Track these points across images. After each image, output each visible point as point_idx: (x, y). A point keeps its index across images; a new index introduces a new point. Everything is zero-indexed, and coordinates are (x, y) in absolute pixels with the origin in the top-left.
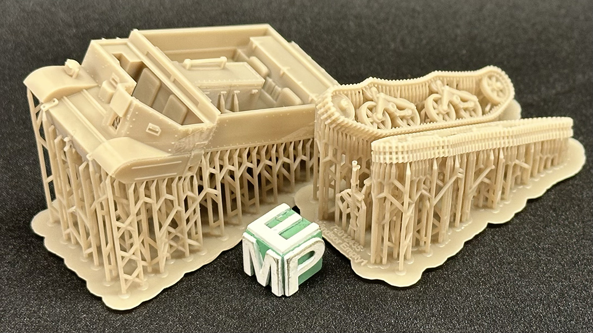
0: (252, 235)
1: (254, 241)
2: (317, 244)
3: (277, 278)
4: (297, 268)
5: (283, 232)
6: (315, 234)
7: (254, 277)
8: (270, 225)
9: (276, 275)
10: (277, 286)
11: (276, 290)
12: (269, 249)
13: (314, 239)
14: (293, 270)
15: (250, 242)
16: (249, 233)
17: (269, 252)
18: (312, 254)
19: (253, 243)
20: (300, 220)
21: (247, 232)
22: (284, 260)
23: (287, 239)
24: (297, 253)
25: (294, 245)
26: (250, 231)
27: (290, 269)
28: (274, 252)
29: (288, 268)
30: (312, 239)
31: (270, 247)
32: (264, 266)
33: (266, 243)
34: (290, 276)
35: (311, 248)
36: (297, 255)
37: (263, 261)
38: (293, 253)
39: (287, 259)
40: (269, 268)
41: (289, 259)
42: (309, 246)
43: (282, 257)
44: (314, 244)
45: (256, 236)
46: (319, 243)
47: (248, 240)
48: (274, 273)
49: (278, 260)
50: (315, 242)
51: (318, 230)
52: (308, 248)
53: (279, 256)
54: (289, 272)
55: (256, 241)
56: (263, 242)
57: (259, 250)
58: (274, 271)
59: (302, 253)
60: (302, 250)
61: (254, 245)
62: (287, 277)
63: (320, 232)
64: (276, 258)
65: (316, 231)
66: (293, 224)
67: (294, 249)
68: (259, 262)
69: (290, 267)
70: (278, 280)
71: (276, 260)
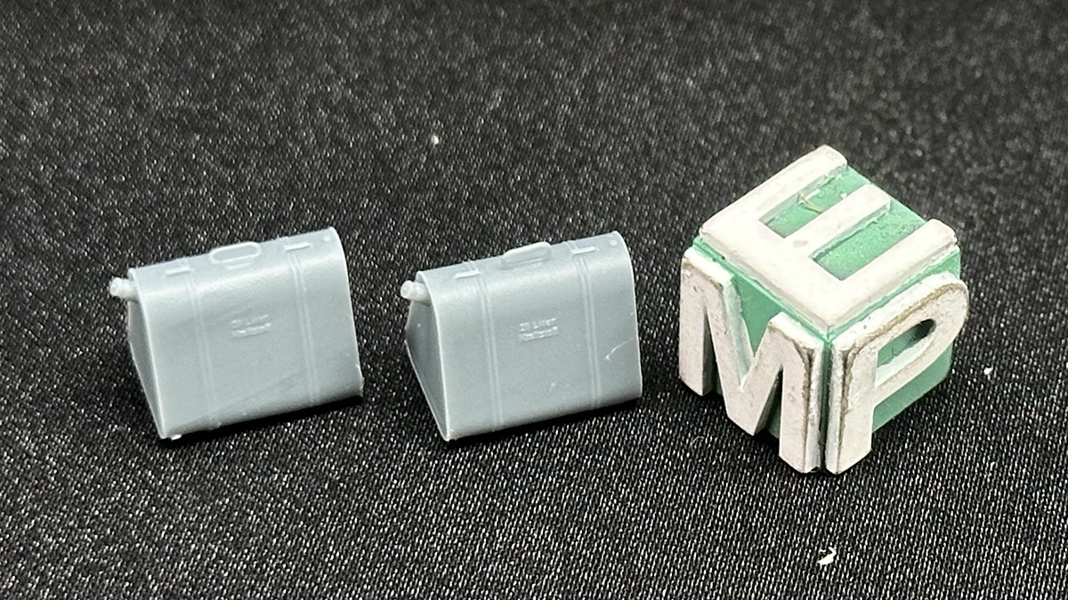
0: (719, 259)
1: (724, 278)
2: (947, 296)
3: (803, 412)
4: (874, 380)
5: (827, 251)
6: (939, 261)
7: (713, 396)
8: (781, 224)
9: (801, 400)
10: (800, 434)
11: (796, 450)
12: (777, 310)
13: (933, 276)
14: (859, 388)
15: (712, 282)
16: (706, 250)
17: (780, 321)
18: (924, 329)
19: (719, 287)
20: (884, 207)
21: (700, 247)
22: (833, 352)
23: (841, 278)
24: (879, 329)
25: (870, 300)
26: (710, 244)
27: (851, 385)
28: (799, 324)
29: (844, 380)
30: (928, 278)
31: (782, 306)
32: (757, 367)
33: (767, 291)
34: (850, 407)
35: (925, 310)
36: (877, 336)
37: (755, 350)
38: (865, 327)
39: (843, 352)
40: (774, 377)
41: (849, 351)
42: (920, 304)
43: (826, 344)
44: (933, 296)
45: (732, 264)
46: (951, 291)
47: (704, 276)
48: (792, 393)
49: (813, 351)
50: (940, 289)
51: (948, 246)
52: (915, 311)
53: (815, 338)
54: (845, 393)
55: (731, 280)
56: (755, 285)
57: (741, 310)
58: (793, 389)
59: (895, 329)
60: (897, 317)
61: (724, 292)
62: (839, 410)
63: (956, 255)
64: (805, 348)
65: (941, 249)
66: (860, 222)
67: (866, 315)
68: (737, 354)
69: (851, 378)
70: (806, 421)
71: (804, 352)
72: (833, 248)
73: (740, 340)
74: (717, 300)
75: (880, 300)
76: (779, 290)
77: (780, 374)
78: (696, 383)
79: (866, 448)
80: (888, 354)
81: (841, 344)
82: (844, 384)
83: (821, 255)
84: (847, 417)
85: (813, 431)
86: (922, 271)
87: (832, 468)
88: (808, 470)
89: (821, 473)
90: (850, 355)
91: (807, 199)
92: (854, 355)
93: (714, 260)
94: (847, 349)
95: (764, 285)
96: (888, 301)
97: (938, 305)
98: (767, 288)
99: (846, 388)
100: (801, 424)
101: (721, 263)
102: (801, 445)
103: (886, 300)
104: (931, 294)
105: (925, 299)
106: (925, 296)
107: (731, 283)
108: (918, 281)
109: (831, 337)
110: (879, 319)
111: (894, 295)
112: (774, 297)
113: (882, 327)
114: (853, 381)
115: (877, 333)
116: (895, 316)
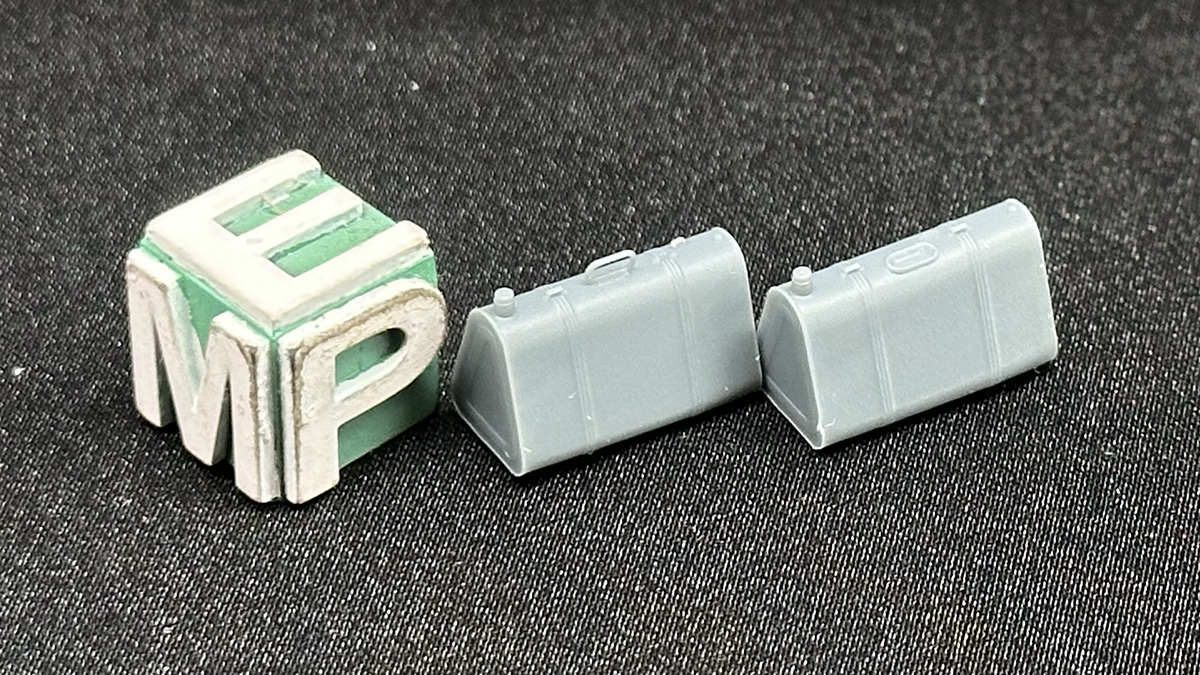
0: (165, 259)
1: (169, 278)
2: (419, 302)
3: (252, 424)
4: (332, 392)
5: (286, 252)
6: (410, 264)
7: (171, 427)
8: (235, 224)
9: (249, 411)
10: (252, 452)
11: (253, 479)
12: (221, 309)
13: (402, 280)
14: (314, 398)
15: (156, 283)
16: (152, 250)
17: (223, 320)
18: (394, 339)
19: (163, 288)
20: (354, 210)
21: (147, 248)
22: (280, 352)
23: (294, 276)
24: (333, 330)
25: (322, 296)
26: (158, 245)
27: (302, 393)
28: (244, 323)
29: (294, 385)
30: (396, 281)
31: (226, 303)
32: (206, 380)
33: (213, 289)
34: (304, 421)
35: (390, 315)
36: (330, 337)
37: (204, 353)
38: (317, 326)
39: (290, 351)
40: (222, 389)
41: (297, 349)
42: (383, 306)
43: (272, 342)
44: (398, 300)
45: (180, 264)
46: (421, 297)
47: (149, 278)
48: (242, 404)
49: (256, 349)
50: (408, 292)
51: (418, 247)
52: (376, 314)
53: (260, 337)
54: (297, 402)
55: (178, 281)
56: (202, 285)
57: (191, 317)
58: (241, 398)
60: (354, 319)
61: (169, 294)
62: (293, 423)
63: (429, 259)
64: (247, 346)
65: (410, 250)
66: (325, 224)
67: (320, 314)
68: (187, 368)
69: (302, 384)
70: (257, 436)
71: (247, 350)
72: (293, 249)
73: (191, 353)
74: (163, 305)
75: (337, 299)
76: (224, 287)
77: (228, 385)
78: (154, 417)
79: (332, 479)
80: (350, 362)
81: (287, 343)
82: (294, 391)
83: (279, 255)
84: (302, 433)
85: (267, 454)
86: (389, 273)
87: (292, 498)
88: (266, 498)
89: (279, 501)
90: (298, 354)
91: (274, 202)
92: (304, 355)
93: (162, 261)
94: (294, 347)
95: (211, 284)
96: (346, 302)
97: (406, 312)
98: (214, 286)
99: (297, 394)
100: (252, 440)
101: (168, 264)
102: (256, 467)
103: (343, 301)
104: (397, 297)
105: (388, 301)
106: (389, 298)
107: (177, 284)
108: (383, 283)
109: (277, 334)
110: (334, 319)
111: (353, 297)
112: (221, 296)
113: (336, 328)
114: (305, 388)
115: (330, 333)
116: (351, 317)
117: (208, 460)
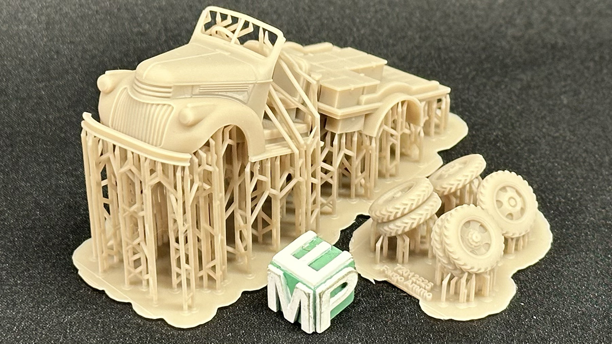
0: (279, 267)
1: (281, 273)
2: (350, 274)
3: (308, 313)
4: (329, 302)
6: (347, 263)
8: (297, 256)
9: (307, 310)
10: (308, 321)
11: (307, 326)
13: (346, 269)
14: (325, 305)
15: (277, 274)
16: (275, 265)
17: (299, 285)
18: (344, 285)
19: (280, 276)
20: (329, 248)
21: (273, 264)
22: (316, 294)
23: (317, 271)
25: (327, 276)
26: (276, 263)
27: (322, 304)
28: (305, 285)
29: (320, 302)
30: (344, 269)
31: (299, 280)
32: (293, 301)
34: (322, 311)
35: (344, 279)
37: (292, 295)
38: (325, 285)
40: (298, 303)
42: (342, 277)
43: (314, 291)
44: (346, 275)
45: (283, 269)
46: (352, 273)
47: (274, 273)
48: (305, 308)
49: (310, 294)
50: (348, 272)
51: (350, 259)
52: (341, 280)
53: (310, 290)
54: (321, 307)
56: (290, 274)
57: (287, 283)
58: (305, 306)
59: (335, 285)
60: (335, 282)
61: (281, 278)
62: (319, 312)
63: (353, 262)
65: (347, 260)
66: (322, 253)
67: (325, 281)
68: (286, 298)
69: (322, 302)
70: (309, 316)
71: (307, 294)
72: (314, 262)
73: (287, 293)
74: (279, 280)
75: (329, 277)
76: (298, 276)
77: (300, 302)
78: (275, 310)
79: (329, 325)
80: (333, 294)
81: (318, 292)
82: (320, 305)
83: (311, 264)
84: (322, 315)
85: (312, 320)
86: (342, 267)
87: (318, 331)
88: (311, 332)
89: (315, 333)
90: (321, 295)
91: (306, 246)
92: (323, 294)
93: (277, 268)
94: (320, 292)
96: (333, 277)
97: (348, 277)
98: (294, 275)
100: (308, 317)
101: (280, 269)
102: (308, 324)
103: (331, 277)
105: (344, 276)
107: (283, 275)
108: (341, 270)
109: (315, 289)
110: (330, 283)
111: (334, 275)
112: (297, 278)
113: (331, 285)
115: (329, 287)
117: (292, 322)
